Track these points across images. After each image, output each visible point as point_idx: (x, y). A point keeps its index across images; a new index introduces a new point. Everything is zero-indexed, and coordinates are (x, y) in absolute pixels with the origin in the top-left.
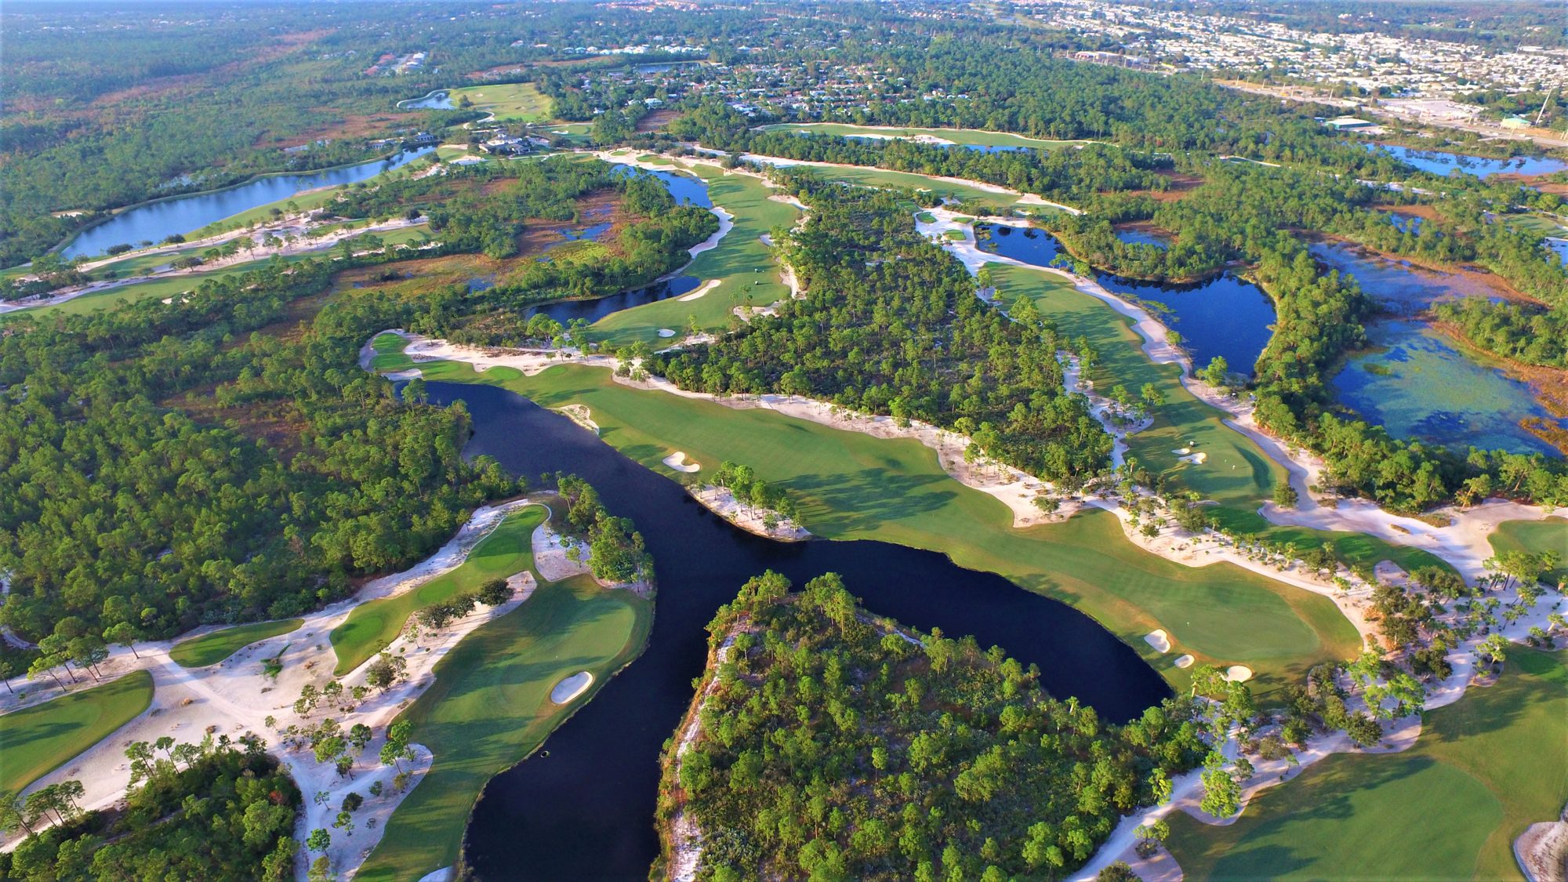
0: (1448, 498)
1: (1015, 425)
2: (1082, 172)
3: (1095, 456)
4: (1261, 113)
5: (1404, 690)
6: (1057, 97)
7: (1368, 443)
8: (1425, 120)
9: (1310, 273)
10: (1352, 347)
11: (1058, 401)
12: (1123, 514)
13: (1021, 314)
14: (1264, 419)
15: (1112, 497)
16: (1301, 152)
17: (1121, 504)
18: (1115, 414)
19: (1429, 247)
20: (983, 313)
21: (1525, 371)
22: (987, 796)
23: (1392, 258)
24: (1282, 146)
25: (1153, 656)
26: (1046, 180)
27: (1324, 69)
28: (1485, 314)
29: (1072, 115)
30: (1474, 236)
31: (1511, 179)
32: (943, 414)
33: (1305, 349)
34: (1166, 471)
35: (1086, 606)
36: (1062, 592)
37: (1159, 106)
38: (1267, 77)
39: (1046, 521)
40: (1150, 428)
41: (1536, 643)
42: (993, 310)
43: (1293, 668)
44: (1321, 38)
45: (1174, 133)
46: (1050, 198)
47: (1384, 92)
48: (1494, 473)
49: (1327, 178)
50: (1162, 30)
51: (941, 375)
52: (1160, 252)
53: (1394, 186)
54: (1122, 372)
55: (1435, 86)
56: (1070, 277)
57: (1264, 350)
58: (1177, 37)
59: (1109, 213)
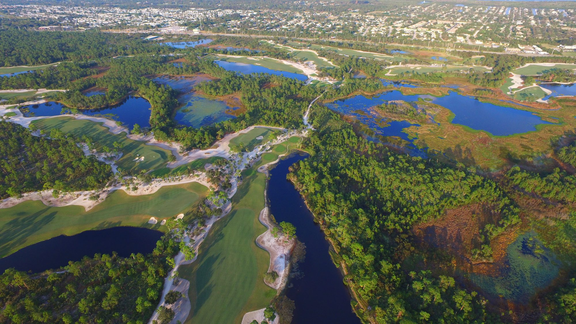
0: (215, 140)
1: (71, 177)
2: (61, 75)
3: (106, 174)
4: (122, 39)
5: (222, 196)
6: (36, 47)
7: (189, 133)
8: (173, 33)
9: (155, 88)
10: (176, 107)
11: (83, 161)
12: (124, 188)
13: (56, 136)
14: (158, 138)
15: (118, 185)
16: (140, 50)
17: (122, 185)
18: (108, 157)
19: (187, 70)
20: (38, 141)
21: (222, 98)
22: (116, 303)
23: (179, 77)
24: (133, 49)
25: (153, 226)
26: (46, 82)
27: (138, 21)
28: (207, 85)
29: (47, 53)
30: (197, 64)
31: (201, 46)
32: (37, 186)
33: (162, 112)
34: (133, 168)
35: (124, 224)
36: (114, 224)
37: (83, 44)
38: (120, 27)
39: (97, 204)
40: (123, 156)
41: (247, 167)
42: (42, 138)
43: (194, 207)
44: (134, 11)
45: (92, 52)
46: (51, 88)
47: (159, 26)
48: (223, 128)
49: (150, 57)
50: (74, 14)
51: (29, 172)
52: (103, 96)
53: (171, 54)
54: (104, 142)
55: (173, 22)
56: (72, 115)
57: (151, 117)
58: (81, 16)
59: (78, 87)
